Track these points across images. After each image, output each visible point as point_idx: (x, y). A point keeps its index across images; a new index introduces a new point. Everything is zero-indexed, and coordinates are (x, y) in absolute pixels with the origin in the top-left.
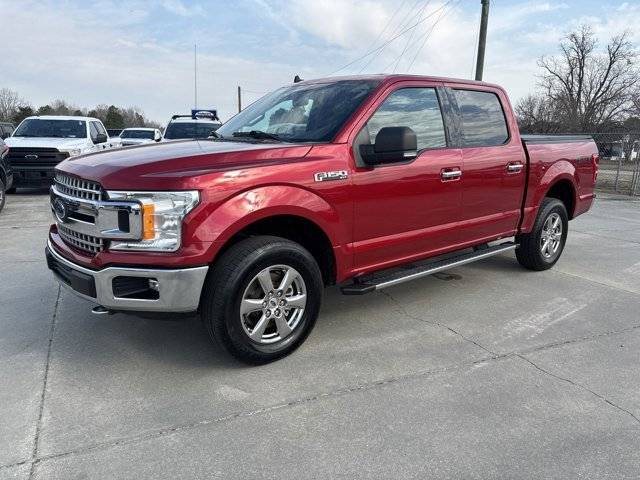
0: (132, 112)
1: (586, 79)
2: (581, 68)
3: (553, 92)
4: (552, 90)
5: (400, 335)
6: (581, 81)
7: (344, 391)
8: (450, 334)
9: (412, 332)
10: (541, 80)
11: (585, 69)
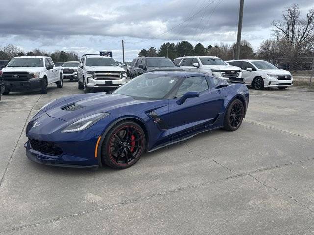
0: (72, 54)
1: (296, 31)
3: (280, 38)
5: (188, 165)
6: (293, 32)
7: (153, 196)
9: (194, 163)
10: (273, 32)
11: (295, 26)
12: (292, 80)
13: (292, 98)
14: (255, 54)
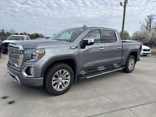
0: (41, 34)
1: (152, 27)
2: (150, 24)
4: (143, 30)
5: (93, 100)
6: (150, 27)
8: (108, 100)
9: (96, 99)
10: (140, 27)
11: (151, 24)
12: (151, 51)
13: (151, 61)
14: (131, 37)
